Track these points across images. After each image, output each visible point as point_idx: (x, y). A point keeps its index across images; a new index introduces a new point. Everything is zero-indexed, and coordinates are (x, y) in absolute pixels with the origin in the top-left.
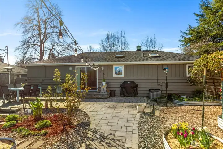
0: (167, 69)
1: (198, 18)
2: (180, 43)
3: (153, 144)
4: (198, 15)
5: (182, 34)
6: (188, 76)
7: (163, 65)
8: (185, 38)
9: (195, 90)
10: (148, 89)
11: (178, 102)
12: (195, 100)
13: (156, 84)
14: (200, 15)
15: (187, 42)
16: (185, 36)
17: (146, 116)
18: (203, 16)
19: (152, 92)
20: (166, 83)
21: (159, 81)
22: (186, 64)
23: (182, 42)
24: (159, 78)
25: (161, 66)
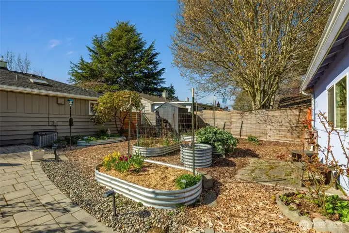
0: (71, 102)
1: (91, 53)
2: (70, 76)
3: (84, 185)
4: (91, 50)
5: (72, 65)
6: (90, 114)
7: (57, 98)
8: (76, 72)
9: (98, 130)
10: (32, 132)
11: (83, 143)
12: (103, 139)
13: (47, 123)
14: (93, 51)
15: (79, 77)
16: (76, 69)
17: (52, 163)
18: (96, 53)
19: (42, 135)
20: (70, 119)
21: (51, 120)
22: (88, 100)
23: (73, 76)
24: (51, 116)
25: (55, 99)
